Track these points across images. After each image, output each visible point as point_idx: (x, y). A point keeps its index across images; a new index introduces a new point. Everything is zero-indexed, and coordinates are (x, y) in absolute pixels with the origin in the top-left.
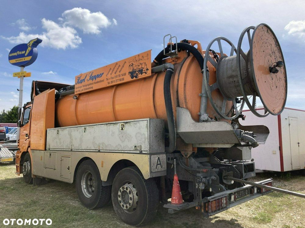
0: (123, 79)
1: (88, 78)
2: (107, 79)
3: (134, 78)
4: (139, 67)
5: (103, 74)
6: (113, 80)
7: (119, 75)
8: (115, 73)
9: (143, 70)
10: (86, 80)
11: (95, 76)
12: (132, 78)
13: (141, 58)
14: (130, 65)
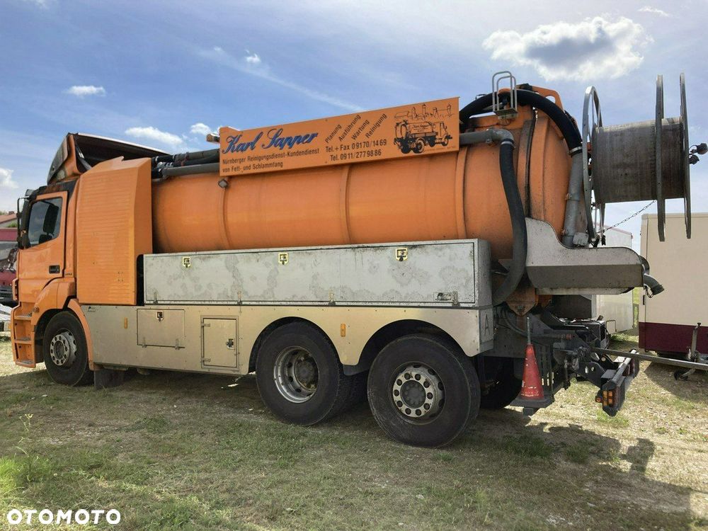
0: (378, 152)
1: (265, 140)
2: (329, 149)
3: (412, 153)
4: (425, 131)
5: (314, 136)
6: (347, 152)
7: (367, 144)
8: (354, 137)
9: (437, 137)
10: (258, 145)
11: (288, 138)
12: (405, 150)
13: (429, 110)
14: (398, 124)
